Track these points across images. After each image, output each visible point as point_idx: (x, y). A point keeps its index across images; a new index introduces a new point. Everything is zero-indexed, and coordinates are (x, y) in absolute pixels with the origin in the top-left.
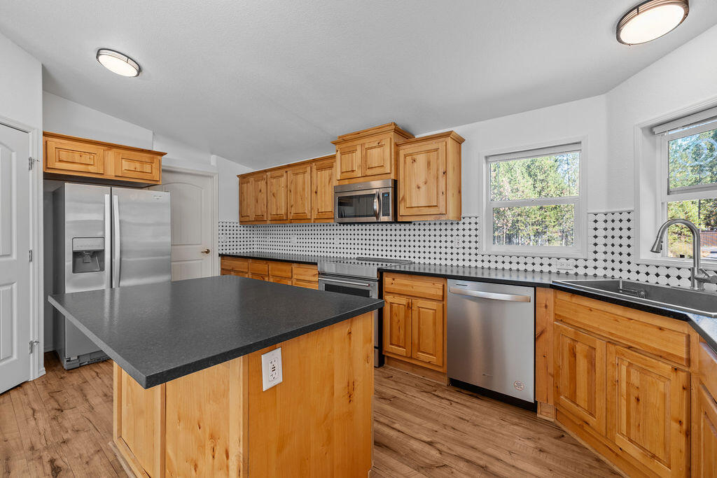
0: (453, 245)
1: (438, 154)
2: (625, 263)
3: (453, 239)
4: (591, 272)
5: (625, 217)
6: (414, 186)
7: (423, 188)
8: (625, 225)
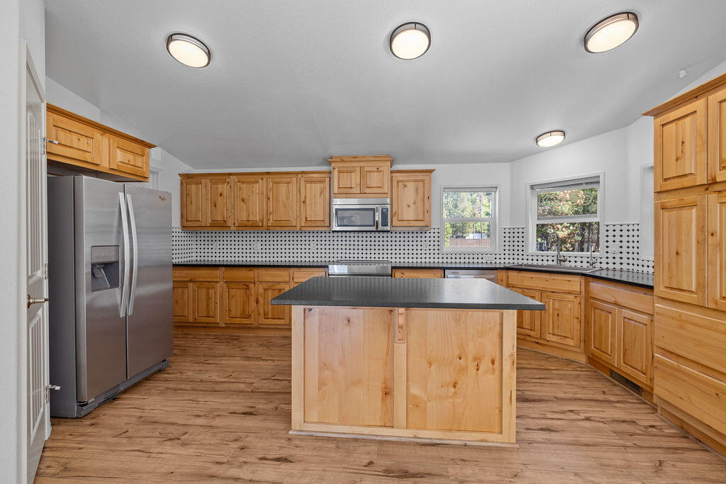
0: (422, 248)
1: (424, 184)
2: (520, 255)
3: (422, 243)
4: (502, 261)
5: (521, 231)
6: (405, 205)
7: (413, 206)
8: (521, 235)
